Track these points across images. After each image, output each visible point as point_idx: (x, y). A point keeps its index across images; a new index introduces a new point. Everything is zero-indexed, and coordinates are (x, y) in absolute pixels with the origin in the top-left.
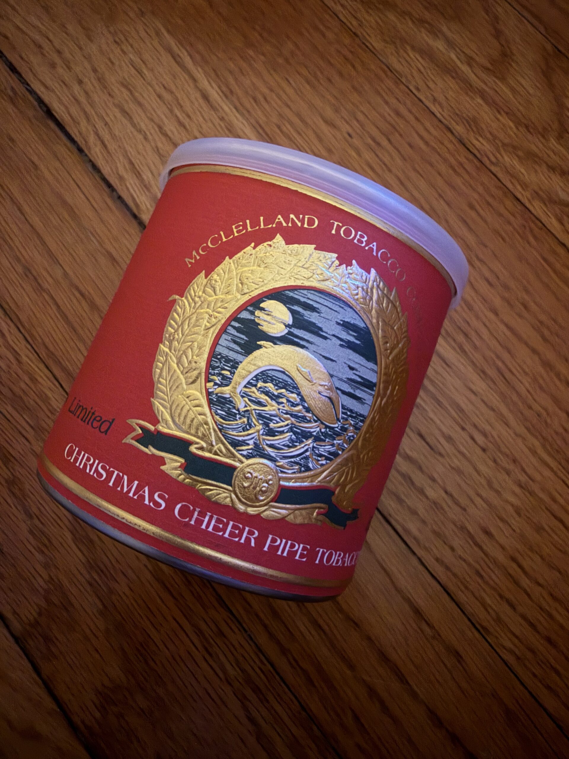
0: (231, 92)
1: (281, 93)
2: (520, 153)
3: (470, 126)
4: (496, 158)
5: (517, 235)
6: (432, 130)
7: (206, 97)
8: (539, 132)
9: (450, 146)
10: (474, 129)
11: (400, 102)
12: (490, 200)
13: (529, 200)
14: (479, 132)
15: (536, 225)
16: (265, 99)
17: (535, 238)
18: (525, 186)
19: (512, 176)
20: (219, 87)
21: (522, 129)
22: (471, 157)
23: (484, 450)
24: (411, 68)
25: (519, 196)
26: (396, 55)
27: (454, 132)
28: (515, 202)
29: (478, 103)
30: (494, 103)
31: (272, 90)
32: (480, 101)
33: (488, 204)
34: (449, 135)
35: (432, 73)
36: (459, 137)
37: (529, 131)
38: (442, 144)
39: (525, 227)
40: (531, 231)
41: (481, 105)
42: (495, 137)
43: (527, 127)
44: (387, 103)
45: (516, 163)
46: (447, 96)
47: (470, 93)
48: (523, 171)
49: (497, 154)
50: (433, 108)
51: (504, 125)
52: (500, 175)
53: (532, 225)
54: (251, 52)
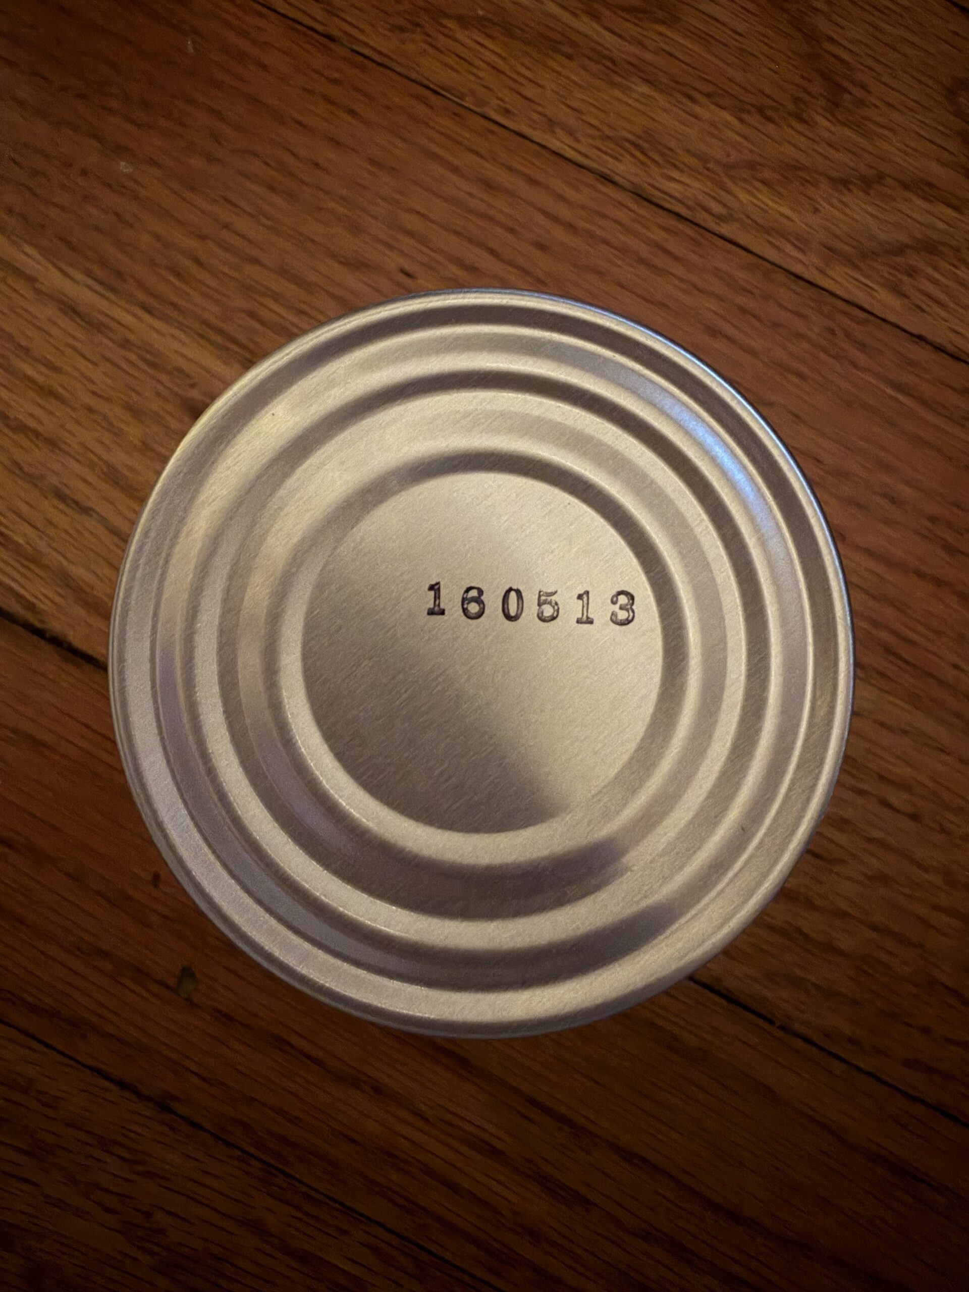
0: (120, 275)
1: (225, 235)
2: (767, 174)
3: (644, 153)
4: (724, 205)
5: (822, 356)
6: (570, 193)
7: (71, 309)
8: (789, 114)
9: (622, 216)
10: (657, 157)
11: (482, 157)
12: (742, 300)
13: (821, 271)
14: (668, 161)
15: (853, 318)
16: (198, 262)
17: (862, 346)
18: (801, 242)
19: (768, 230)
20: (89, 274)
21: (754, 119)
22: (671, 222)
23: (914, 817)
24: (475, 71)
25: (798, 269)
26: (431, 51)
27: (617, 178)
28: (793, 286)
29: (643, 95)
30: (677, 83)
31: (202, 238)
32: (645, 89)
33: (743, 310)
34: (608, 190)
35: (523, 65)
36: (630, 187)
37: (769, 119)
38: (603, 216)
39: (832, 331)
40: (848, 335)
41: (651, 97)
42: (704, 159)
43: (760, 110)
44: (455, 170)
45: (765, 198)
46: (575, 104)
47: (619, 79)
48: (788, 212)
49: (723, 193)
50: (554, 144)
51: (712, 124)
52: (744, 238)
53: (846, 321)
54: (124, 167)
